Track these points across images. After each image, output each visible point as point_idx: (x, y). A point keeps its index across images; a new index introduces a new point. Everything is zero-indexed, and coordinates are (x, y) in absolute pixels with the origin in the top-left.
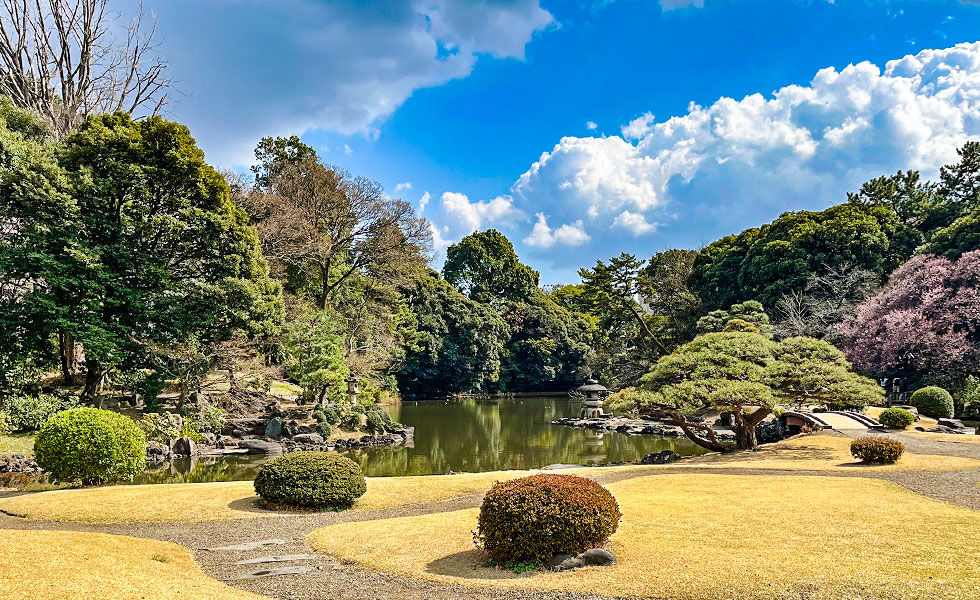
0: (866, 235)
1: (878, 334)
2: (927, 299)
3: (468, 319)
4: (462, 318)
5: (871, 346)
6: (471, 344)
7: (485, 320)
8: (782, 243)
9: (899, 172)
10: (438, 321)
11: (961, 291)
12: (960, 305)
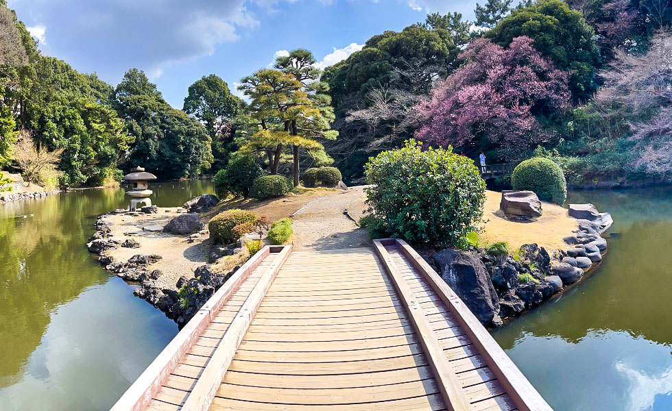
0: (433, 43)
1: (451, 111)
2: (492, 74)
3: (177, 127)
4: (173, 127)
5: (447, 123)
6: (178, 144)
7: (188, 128)
8: (372, 49)
9: (449, 14)
10: (156, 130)
11: (519, 68)
12: (518, 80)
